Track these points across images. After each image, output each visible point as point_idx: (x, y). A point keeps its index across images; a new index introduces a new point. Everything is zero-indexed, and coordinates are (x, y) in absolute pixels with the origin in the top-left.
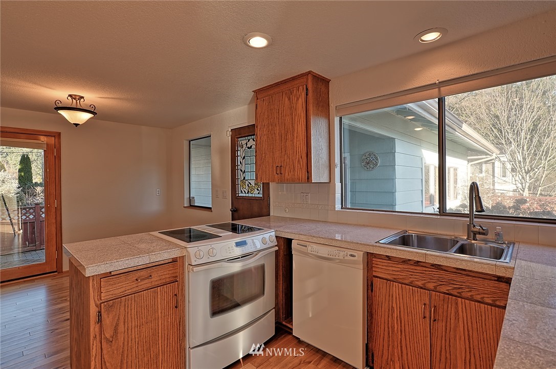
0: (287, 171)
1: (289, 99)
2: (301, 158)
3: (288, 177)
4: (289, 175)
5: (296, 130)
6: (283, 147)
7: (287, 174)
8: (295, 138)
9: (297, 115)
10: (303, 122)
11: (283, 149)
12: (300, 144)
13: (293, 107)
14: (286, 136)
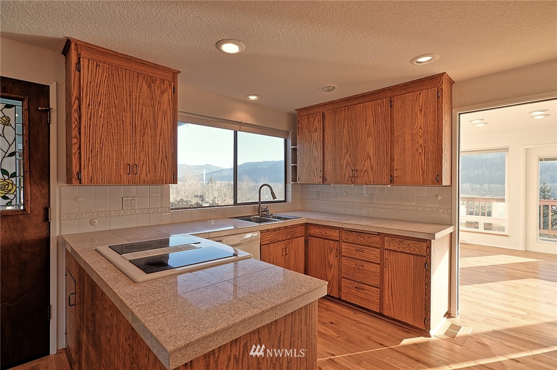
0: (144, 172)
1: (149, 86)
2: (166, 158)
3: (146, 179)
4: (147, 175)
5: (159, 127)
6: (138, 141)
7: (144, 175)
8: (158, 136)
9: (161, 109)
10: (169, 120)
11: (138, 144)
12: (165, 143)
13: (156, 99)
14: (144, 129)
